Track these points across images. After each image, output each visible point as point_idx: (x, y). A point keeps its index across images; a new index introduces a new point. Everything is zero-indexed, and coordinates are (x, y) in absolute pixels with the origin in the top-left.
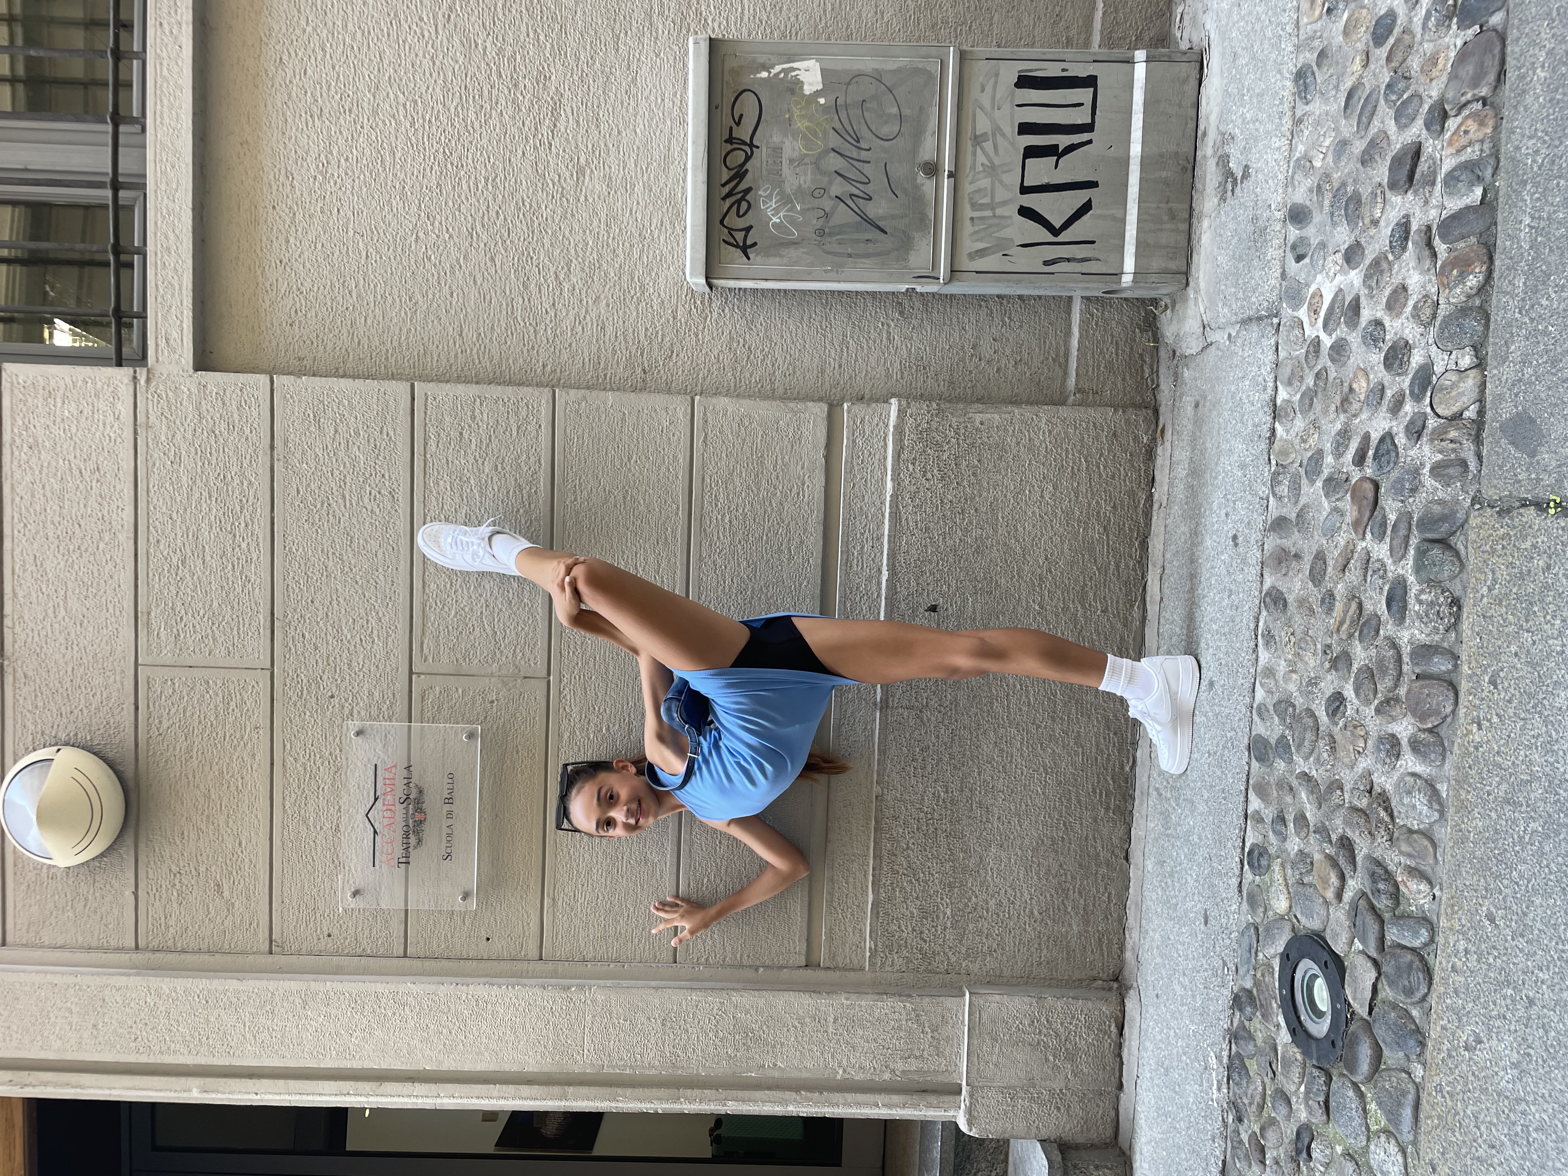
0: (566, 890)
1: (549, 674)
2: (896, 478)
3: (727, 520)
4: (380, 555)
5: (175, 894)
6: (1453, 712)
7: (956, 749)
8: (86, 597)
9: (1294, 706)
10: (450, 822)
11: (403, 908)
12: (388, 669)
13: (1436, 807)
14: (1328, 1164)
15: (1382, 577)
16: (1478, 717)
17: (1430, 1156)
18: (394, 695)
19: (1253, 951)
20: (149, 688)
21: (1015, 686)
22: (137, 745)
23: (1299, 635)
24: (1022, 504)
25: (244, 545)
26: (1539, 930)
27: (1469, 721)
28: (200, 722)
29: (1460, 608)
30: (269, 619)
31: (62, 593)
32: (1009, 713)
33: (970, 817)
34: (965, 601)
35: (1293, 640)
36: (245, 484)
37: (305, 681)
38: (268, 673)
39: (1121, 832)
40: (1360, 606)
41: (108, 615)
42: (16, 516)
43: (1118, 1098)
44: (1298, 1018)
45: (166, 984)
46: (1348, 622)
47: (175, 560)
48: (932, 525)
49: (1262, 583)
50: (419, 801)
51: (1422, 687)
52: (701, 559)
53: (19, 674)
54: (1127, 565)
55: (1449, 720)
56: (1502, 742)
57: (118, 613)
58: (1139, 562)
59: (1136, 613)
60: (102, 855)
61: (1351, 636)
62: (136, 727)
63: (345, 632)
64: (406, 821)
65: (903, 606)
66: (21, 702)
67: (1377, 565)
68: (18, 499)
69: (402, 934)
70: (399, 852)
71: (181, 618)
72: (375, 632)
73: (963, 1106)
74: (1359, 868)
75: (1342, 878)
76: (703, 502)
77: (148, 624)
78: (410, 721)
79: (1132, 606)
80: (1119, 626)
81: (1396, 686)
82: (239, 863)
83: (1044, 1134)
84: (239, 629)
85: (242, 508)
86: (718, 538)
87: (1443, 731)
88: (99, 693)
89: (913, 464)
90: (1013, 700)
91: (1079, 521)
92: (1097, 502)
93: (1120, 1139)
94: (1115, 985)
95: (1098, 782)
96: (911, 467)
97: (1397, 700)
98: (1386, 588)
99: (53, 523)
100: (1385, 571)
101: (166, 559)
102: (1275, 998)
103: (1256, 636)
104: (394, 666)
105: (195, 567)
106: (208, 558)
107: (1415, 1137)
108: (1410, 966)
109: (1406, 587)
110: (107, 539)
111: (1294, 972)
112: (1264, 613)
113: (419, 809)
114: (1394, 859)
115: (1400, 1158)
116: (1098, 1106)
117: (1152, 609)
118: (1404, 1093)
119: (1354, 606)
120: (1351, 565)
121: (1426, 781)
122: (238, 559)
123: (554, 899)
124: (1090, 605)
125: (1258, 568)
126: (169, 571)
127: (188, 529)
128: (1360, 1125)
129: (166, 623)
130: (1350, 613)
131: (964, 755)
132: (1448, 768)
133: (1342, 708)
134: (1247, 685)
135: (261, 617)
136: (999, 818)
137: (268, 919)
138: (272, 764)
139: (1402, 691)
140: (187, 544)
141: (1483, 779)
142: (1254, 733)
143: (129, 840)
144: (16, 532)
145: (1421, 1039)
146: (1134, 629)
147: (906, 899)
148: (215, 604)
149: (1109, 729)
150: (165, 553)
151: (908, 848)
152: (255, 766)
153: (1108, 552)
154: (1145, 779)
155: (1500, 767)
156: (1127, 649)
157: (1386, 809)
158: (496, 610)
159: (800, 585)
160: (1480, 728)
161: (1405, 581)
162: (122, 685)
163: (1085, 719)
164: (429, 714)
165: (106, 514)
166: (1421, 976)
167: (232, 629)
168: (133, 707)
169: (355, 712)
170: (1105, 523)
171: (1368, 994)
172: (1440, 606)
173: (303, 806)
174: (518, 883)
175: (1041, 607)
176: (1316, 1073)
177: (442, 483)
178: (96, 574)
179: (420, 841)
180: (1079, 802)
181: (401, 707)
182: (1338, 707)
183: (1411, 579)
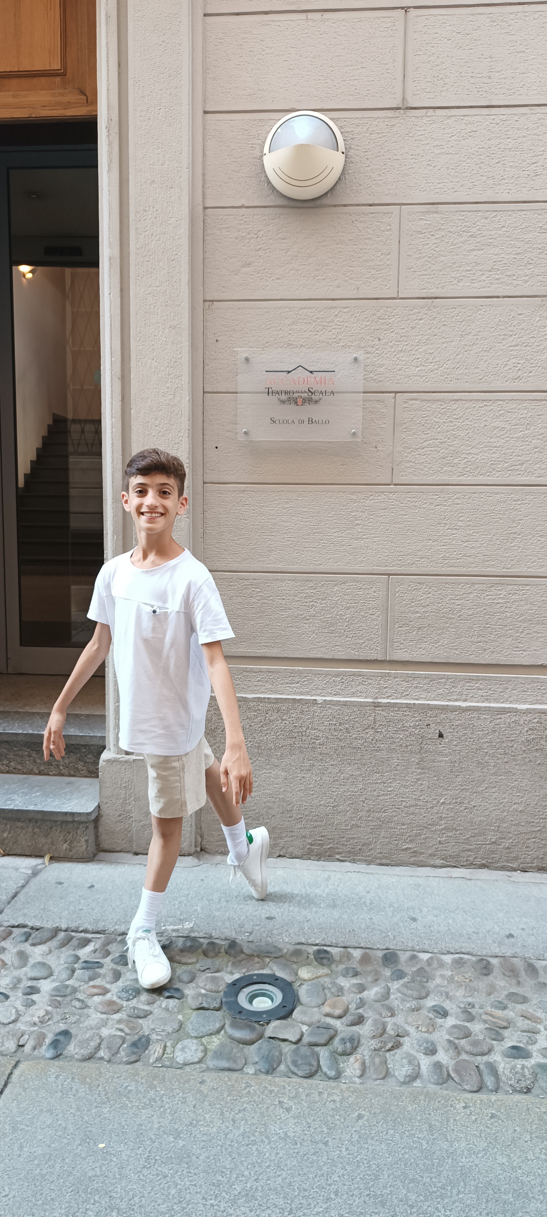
0: (250, 499)
1: (395, 485)
2: (528, 712)
3: (500, 601)
4: (476, 371)
5: (243, 234)
6: (465, 1090)
7: (348, 750)
8: (448, 168)
9: (427, 982)
10: (296, 421)
11: (238, 391)
12: (398, 377)
13: (407, 1079)
14: (168, 1009)
15: (527, 1042)
16: (470, 1107)
17: (208, 1081)
18: (381, 381)
19: (268, 955)
20: (385, 214)
21: (390, 787)
22: (345, 206)
23: (472, 984)
24: (510, 791)
25: (483, 278)
26: (368, 1148)
27: (467, 1101)
28: (361, 249)
29: (526, 1093)
30: (433, 296)
31: (450, 152)
32: (373, 783)
33: (304, 759)
34: (447, 755)
35: (467, 980)
36: (526, 278)
37: (390, 321)
38: (395, 296)
39: (297, 852)
40: (505, 1028)
41: (435, 184)
42: (504, 117)
43: (128, 852)
44: (244, 987)
45: (184, 231)
46: (494, 1020)
47: (473, 230)
48: (497, 734)
49: (491, 956)
50: (309, 401)
51: (474, 1071)
52: (473, 584)
53: (394, 121)
54: (470, 856)
55: (459, 1087)
56: (462, 1122)
57: (437, 191)
58: (472, 863)
59: (439, 862)
60: (269, 183)
61: (485, 1022)
62: (358, 205)
63: (424, 348)
64: (297, 392)
65: (443, 716)
66: (374, 123)
67: (534, 1039)
68: (516, 118)
69: (219, 390)
70: (275, 388)
71: (433, 235)
72: (424, 368)
73: (119, 756)
74: (349, 1028)
75: (340, 1017)
76: (512, 585)
77: (428, 212)
78: (364, 392)
79: (443, 859)
80: (430, 851)
81: (467, 1052)
82: (265, 278)
83: (104, 808)
84: (426, 275)
85: (509, 276)
86: (488, 595)
87: (450, 1082)
88: (381, 178)
89: (538, 722)
90: (381, 786)
91: (499, 827)
92: (511, 838)
93: (102, 854)
94: (199, 849)
95: (328, 839)
96: (536, 720)
97: (459, 1054)
98: (522, 1045)
99: (500, 143)
100: (532, 1044)
101: (474, 224)
102: (248, 971)
103: (458, 953)
104: (401, 381)
105: (469, 244)
106: (474, 253)
107: (212, 1069)
108: (311, 1065)
109: (527, 1058)
110: (489, 182)
111: (269, 984)
112: (474, 959)
113: (304, 401)
114: (365, 1051)
115: (196, 1060)
116: (123, 840)
117: (443, 872)
118: (235, 1061)
119: (505, 1024)
120: (527, 1021)
121: (419, 1073)
122: (474, 274)
123: (244, 491)
124: (444, 833)
125: (500, 954)
126: (465, 226)
127: (495, 239)
128: (202, 1032)
129: (430, 225)
130: (500, 1022)
131: (345, 755)
132: (432, 1088)
133: (440, 1016)
134: (426, 947)
135: (434, 290)
136: (304, 777)
137: (228, 298)
138: (333, 300)
139: (464, 1056)
140: (484, 238)
141: (436, 1111)
142: (398, 952)
143: (280, 202)
144: (493, 117)
145: (270, 1072)
146: (428, 861)
147: (250, 719)
148: (443, 258)
149: (363, 845)
150: (478, 223)
151: (283, 720)
152: (332, 288)
153: (478, 845)
154: (333, 868)
155: (448, 1121)
156: (415, 856)
157: (393, 1047)
158: (438, 449)
159: (456, 649)
160: (465, 1108)
161: (530, 1057)
162: (387, 195)
163: (369, 831)
164: (367, 405)
165: (506, 181)
166: (308, 1071)
167: (425, 270)
168: (371, 203)
169: (369, 355)
170: (498, 843)
171: (281, 1037)
172: (525, 1081)
173: (305, 321)
174: (254, 467)
175: (443, 803)
176: (219, 1001)
177: (526, 411)
178: (464, 175)
179: (283, 402)
180: (315, 827)
181: (374, 387)
182: (440, 1014)
183: (532, 1062)
